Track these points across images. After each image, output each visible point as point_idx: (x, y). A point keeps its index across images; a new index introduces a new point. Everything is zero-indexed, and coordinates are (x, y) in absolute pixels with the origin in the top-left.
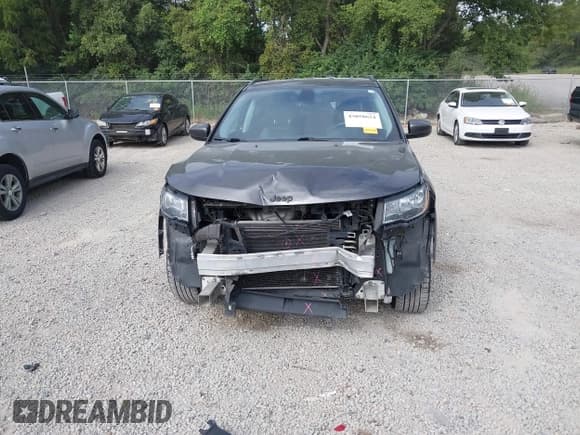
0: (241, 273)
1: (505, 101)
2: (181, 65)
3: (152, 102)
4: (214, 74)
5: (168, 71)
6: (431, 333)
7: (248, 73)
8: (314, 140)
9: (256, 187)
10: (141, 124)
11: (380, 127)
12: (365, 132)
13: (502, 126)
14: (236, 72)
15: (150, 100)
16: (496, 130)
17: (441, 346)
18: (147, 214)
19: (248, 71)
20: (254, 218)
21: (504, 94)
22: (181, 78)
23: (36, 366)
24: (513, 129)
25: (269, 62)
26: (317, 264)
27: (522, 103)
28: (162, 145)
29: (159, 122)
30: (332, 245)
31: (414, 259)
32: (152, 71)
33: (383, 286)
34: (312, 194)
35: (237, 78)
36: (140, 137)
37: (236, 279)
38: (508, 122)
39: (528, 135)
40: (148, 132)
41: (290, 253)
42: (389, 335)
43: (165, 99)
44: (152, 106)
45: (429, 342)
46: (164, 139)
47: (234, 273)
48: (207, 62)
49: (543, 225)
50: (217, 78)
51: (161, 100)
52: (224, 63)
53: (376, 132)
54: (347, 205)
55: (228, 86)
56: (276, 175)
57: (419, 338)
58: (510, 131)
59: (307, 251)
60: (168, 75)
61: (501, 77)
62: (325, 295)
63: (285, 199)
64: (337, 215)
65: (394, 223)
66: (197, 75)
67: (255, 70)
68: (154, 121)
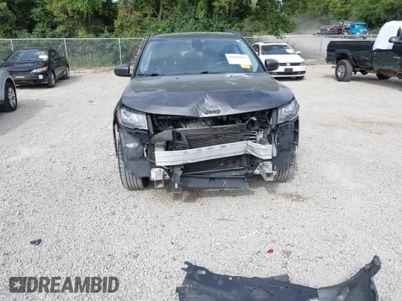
0: (186, 162)
1: (288, 51)
2: (54, 27)
3: (40, 54)
4: (80, 34)
5: (43, 32)
6: (296, 192)
7: (107, 33)
8: (211, 73)
9: (194, 105)
10: (35, 71)
11: (251, 64)
12: (243, 67)
13: (289, 67)
14: (97, 33)
15: (39, 53)
16: (286, 69)
17: (307, 199)
18: (65, 135)
19: (106, 31)
20: (184, 126)
21: (286, 46)
22: (54, 36)
23: (40, 241)
24: (296, 69)
25: (122, 25)
26: (234, 153)
27: (298, 52)
28: (52, 86)
29: (49, 69)
30: (241, 140)
31: (287, 147)
32: (30, 31)
33: (271, 165)
34: (233, 108)
35: (97, 36)
36: (35, 81)
37: (183, 167)
38: (292, 64)
39: (304, 72)
40: (41, 77)
41: (217, 147)
42: (272, 196)
43: (51, 52)
44: (41, 57)
45: (299, 198)
46: (53, 82)
47: (181, 163)
48: (74, 25)
49: (332, 126)
50: (82, 36)
51: (47, 52)
52: (86, 26)
53: (249, 67)
54: (253, 114)
55: (92, 43)
56: (205, 96)
57: (291, 196)
58: (294, 70)
59: (228, 145)
60: (43, 34)
61: (278, 35)
62: (234, 174)
63: (215, 112)
64: (247, 120)
65: (284, 123)
66: (67, 35)
67: (111, 31)
68: (45, 69)
